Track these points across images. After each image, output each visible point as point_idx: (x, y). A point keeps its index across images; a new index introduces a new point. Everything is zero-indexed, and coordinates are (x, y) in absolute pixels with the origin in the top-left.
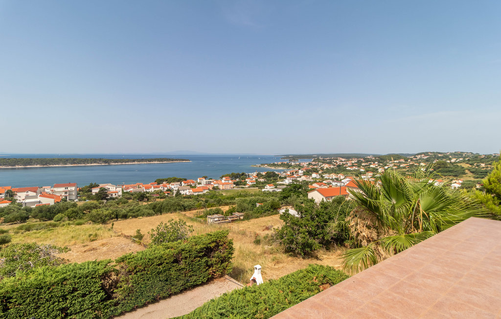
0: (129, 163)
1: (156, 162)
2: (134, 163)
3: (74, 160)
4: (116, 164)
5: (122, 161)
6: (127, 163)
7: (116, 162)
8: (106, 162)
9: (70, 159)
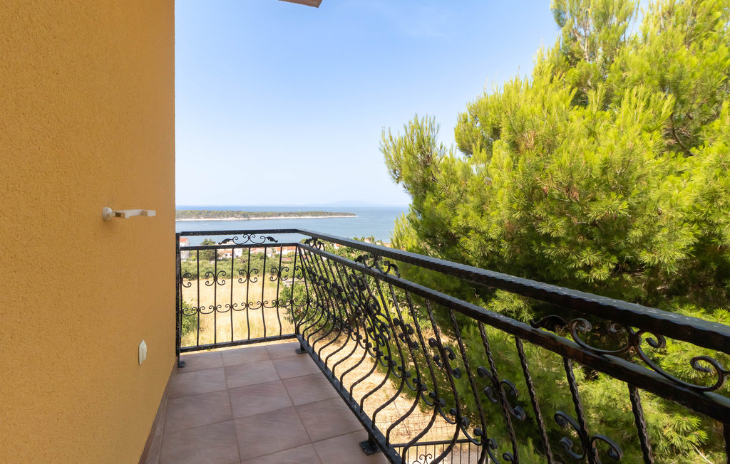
0: (274, 218)
1: (308, 217)
2: (279, 218)
3: (208, 212)
4: (258, 218)
5: (264, 214)
6: (271, 218)
7: (258, 215)
8: (245, 215)
9: (204, 212)
